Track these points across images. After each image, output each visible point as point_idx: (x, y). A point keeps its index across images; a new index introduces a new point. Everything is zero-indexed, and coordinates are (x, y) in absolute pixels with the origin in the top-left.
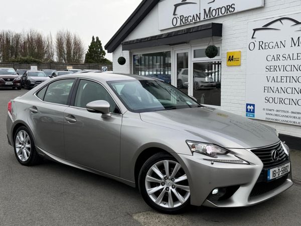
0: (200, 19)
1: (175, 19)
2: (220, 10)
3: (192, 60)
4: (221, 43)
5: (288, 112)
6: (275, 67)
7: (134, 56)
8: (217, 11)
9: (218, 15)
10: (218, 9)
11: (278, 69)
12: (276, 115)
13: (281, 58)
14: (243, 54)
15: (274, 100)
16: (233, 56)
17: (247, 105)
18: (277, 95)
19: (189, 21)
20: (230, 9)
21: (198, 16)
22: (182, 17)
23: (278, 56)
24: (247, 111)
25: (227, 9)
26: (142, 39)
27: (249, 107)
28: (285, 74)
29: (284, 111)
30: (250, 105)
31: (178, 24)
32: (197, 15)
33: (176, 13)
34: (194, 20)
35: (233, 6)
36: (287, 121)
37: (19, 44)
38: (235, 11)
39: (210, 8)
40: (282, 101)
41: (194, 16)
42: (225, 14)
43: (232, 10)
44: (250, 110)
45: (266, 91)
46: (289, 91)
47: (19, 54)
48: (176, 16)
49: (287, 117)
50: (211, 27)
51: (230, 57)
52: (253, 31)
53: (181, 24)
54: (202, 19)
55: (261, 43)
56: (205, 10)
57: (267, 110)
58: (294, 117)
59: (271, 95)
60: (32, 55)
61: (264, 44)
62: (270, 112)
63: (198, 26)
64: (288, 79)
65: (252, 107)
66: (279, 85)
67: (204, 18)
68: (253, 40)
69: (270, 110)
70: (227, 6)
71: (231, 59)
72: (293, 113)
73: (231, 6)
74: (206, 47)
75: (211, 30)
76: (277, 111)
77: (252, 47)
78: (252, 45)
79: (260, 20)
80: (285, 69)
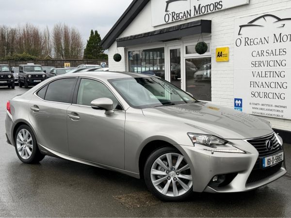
0: (190, 15)
1: (167, 15)
2: (209, 7)
3: (184, 57)
4: (211, 39)
5: (272, 106)
6: (260, 62)
7: (129, 52)
8: (206, 8)
9: (207, 12)
10: (207, 5)
11: (262, 64)
12: (261, 109)
13: (265, 53)
14: (231, 50)
15: (259, 94)
16: (221, 52)
17: (235, 99)
18: (262, 90)
19: (181, 17)
20: (218, 6)
21: (189, 13)
22: (174, 13)
23: (262, 52)
24: (235, 106)
25: (215, 6)
26: (135, 36)
27: (237, 102)
28: (269, 69)
29: (269, 105)
30: (238, 100)
31: (170, 21)
32: (187, 11)
33: (168, 10)
34: (185, 17)
35: (220, 3)
36: (271, 115)
37: (15, 41)
38: (222, 9)
39: (200, 5)
40: (266, 95)
41: (184, 13)
42: (214, 11)
43: (220, 7)
44: (238, 104)
45: (252, 86)
46: (273, 85)
47: (15, 50)
48: (168, 13)
49: (271, 110)
50: (200, 24)
51: (219, 53)
52: (239, 28)
53: (173, 20)
54: (192, 15)
55: (247, 39)
56: (195, 7)
57: (254, 104)
58: (278, 111)
59: (257, 89)
60: (29, 51)
61: (249, 40)
62: (255, 106)
63: (188, 23)
64: (272, 73)
65: (240, 102)
66: (264, 80)
67: (195, 15)
68: (240, 37)
69: (256, 104)
70: (215, 3)
71: (220, 55)
72: (276, 106)
73: (218, 3)
74: (196, 43)
75: (200, 27)
76: (263, 105)
77: (238, 44)
78: (239, 41)
79: (245, 16)
80: (269, 64)
